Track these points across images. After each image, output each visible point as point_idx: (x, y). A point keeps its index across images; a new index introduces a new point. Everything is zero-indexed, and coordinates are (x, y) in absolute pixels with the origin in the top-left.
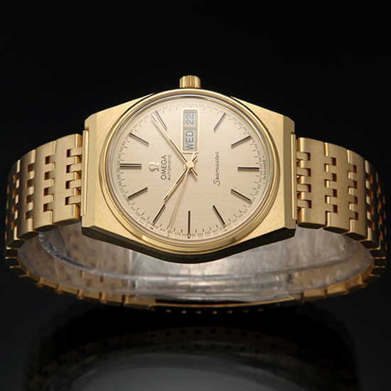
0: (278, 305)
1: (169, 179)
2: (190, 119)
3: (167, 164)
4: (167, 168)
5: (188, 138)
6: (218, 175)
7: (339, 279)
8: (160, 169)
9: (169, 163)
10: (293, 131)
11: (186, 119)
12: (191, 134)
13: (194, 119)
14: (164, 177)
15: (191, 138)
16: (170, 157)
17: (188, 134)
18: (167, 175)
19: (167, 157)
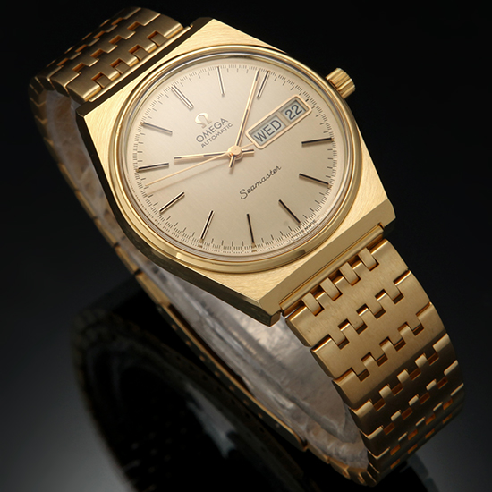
0: (278, 426)
1: (203, 145)
2: (294, 112)
3: (219, 130)
4: (214, 134)
5: (270, 126)
6: (254, 187)
7: (340, 453)
8: (207, 129)
9: (222, 131)
10: (384, 225)
12: (277, 126)
13: (297, 116)
14: (200, 139)
15: (273, 129)
16: (229, 126)
17: (274, 123)
18: (205, 140)
19: (226, 124)
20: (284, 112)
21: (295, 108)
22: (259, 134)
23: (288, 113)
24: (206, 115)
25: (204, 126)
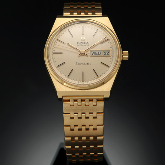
3: (84, 44)
4: (82, 44)
5: (98, 53)
6: (80, 64)
8: (82, 42)
14: (78, 43)
15: (98, 54)
18: (79, 44)
19: (87, 44)
20: (104, 52)
21: (108, 53)
22: (93, 53)
23: (105, 53)
24: (85, 38)
25: (82, 41)
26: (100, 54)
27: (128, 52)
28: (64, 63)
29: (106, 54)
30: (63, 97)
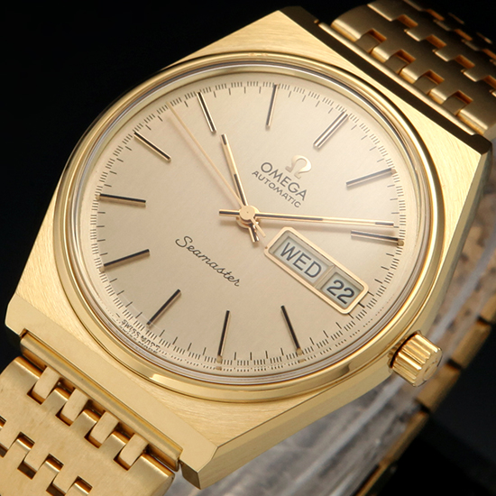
1: (256, 173)
2: (342, 292)
3: (285, 190)
4: (278, 185)
5: (309, 263)
6: (198, 254)
8: (286, 174)
9: (285, 196)
11: (346, 286)
13: (335, 298)
14: (267, 168)
15: (305, 267)
16: (296, 204)
17: (315, 267)
18: (266, 175)
19: (299, 198)
20: (336, 278)
21: (349, 293)
22: (292, 249)
23: (338, 285)
24: (308, 167)
25: (289, 170)
26: (312, 271)
27: (435, 349)
28: (140, 202)
29: (338, 292)
30: (26, 333)
